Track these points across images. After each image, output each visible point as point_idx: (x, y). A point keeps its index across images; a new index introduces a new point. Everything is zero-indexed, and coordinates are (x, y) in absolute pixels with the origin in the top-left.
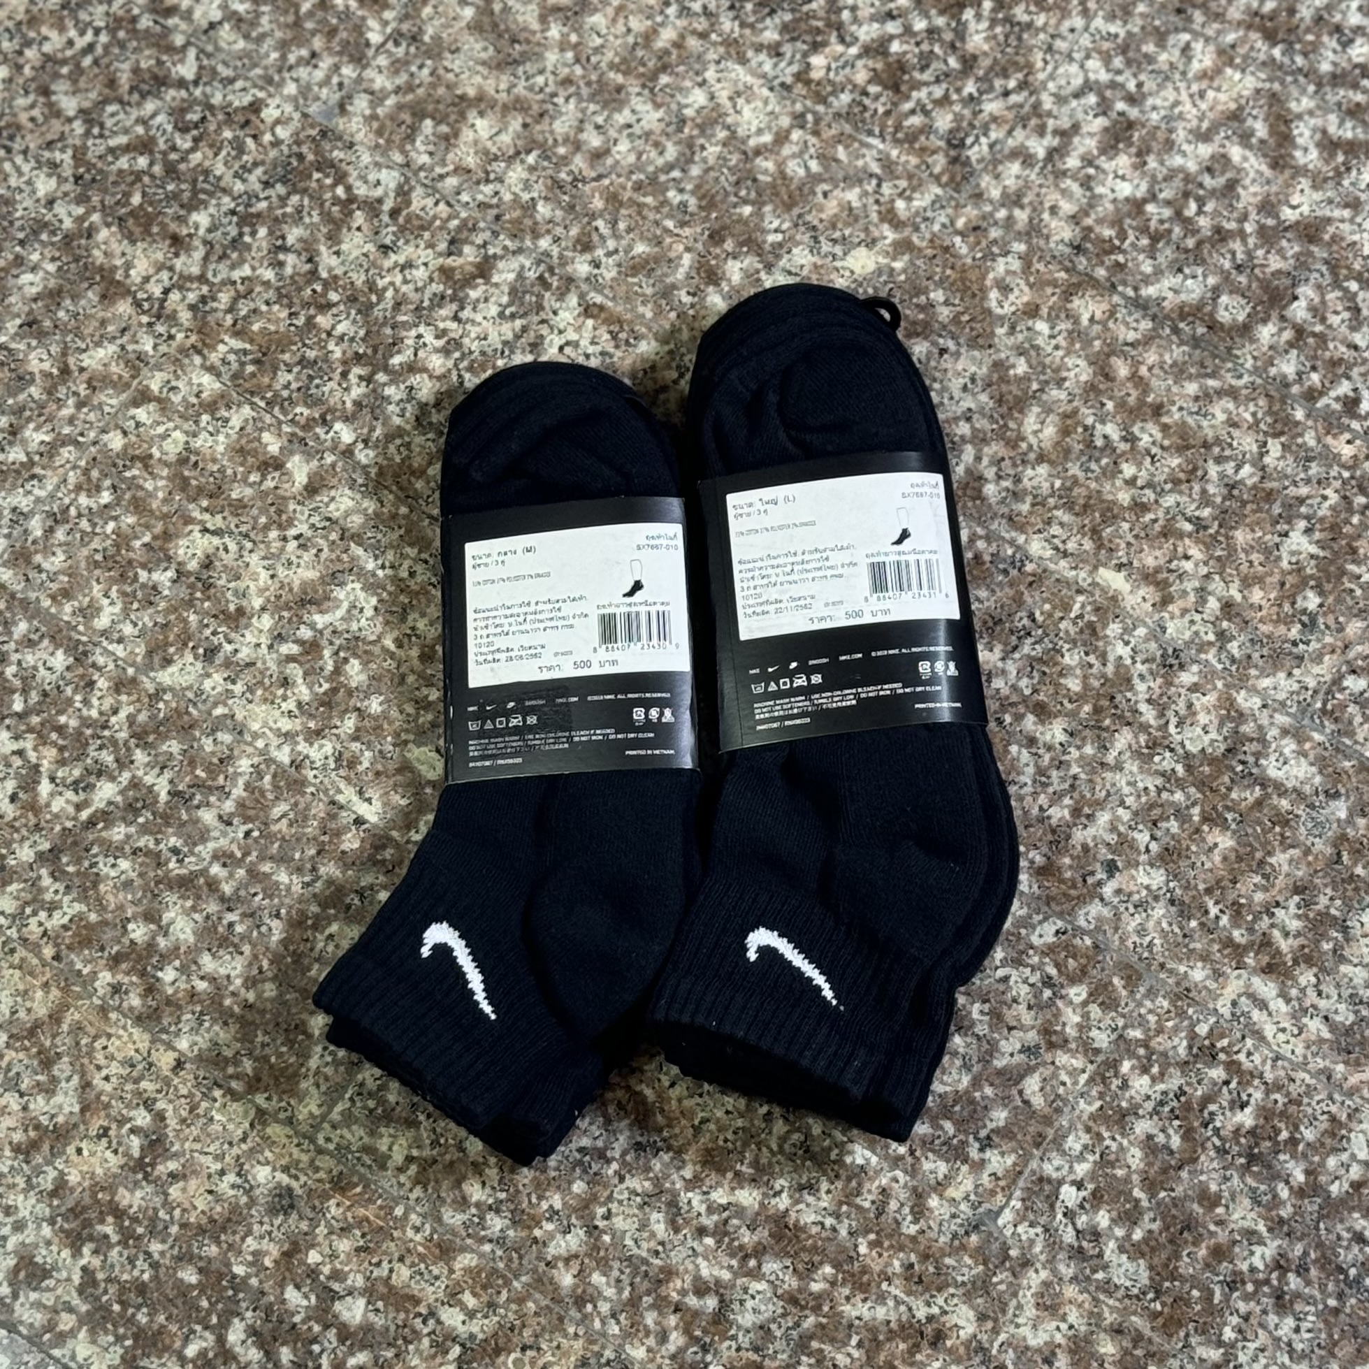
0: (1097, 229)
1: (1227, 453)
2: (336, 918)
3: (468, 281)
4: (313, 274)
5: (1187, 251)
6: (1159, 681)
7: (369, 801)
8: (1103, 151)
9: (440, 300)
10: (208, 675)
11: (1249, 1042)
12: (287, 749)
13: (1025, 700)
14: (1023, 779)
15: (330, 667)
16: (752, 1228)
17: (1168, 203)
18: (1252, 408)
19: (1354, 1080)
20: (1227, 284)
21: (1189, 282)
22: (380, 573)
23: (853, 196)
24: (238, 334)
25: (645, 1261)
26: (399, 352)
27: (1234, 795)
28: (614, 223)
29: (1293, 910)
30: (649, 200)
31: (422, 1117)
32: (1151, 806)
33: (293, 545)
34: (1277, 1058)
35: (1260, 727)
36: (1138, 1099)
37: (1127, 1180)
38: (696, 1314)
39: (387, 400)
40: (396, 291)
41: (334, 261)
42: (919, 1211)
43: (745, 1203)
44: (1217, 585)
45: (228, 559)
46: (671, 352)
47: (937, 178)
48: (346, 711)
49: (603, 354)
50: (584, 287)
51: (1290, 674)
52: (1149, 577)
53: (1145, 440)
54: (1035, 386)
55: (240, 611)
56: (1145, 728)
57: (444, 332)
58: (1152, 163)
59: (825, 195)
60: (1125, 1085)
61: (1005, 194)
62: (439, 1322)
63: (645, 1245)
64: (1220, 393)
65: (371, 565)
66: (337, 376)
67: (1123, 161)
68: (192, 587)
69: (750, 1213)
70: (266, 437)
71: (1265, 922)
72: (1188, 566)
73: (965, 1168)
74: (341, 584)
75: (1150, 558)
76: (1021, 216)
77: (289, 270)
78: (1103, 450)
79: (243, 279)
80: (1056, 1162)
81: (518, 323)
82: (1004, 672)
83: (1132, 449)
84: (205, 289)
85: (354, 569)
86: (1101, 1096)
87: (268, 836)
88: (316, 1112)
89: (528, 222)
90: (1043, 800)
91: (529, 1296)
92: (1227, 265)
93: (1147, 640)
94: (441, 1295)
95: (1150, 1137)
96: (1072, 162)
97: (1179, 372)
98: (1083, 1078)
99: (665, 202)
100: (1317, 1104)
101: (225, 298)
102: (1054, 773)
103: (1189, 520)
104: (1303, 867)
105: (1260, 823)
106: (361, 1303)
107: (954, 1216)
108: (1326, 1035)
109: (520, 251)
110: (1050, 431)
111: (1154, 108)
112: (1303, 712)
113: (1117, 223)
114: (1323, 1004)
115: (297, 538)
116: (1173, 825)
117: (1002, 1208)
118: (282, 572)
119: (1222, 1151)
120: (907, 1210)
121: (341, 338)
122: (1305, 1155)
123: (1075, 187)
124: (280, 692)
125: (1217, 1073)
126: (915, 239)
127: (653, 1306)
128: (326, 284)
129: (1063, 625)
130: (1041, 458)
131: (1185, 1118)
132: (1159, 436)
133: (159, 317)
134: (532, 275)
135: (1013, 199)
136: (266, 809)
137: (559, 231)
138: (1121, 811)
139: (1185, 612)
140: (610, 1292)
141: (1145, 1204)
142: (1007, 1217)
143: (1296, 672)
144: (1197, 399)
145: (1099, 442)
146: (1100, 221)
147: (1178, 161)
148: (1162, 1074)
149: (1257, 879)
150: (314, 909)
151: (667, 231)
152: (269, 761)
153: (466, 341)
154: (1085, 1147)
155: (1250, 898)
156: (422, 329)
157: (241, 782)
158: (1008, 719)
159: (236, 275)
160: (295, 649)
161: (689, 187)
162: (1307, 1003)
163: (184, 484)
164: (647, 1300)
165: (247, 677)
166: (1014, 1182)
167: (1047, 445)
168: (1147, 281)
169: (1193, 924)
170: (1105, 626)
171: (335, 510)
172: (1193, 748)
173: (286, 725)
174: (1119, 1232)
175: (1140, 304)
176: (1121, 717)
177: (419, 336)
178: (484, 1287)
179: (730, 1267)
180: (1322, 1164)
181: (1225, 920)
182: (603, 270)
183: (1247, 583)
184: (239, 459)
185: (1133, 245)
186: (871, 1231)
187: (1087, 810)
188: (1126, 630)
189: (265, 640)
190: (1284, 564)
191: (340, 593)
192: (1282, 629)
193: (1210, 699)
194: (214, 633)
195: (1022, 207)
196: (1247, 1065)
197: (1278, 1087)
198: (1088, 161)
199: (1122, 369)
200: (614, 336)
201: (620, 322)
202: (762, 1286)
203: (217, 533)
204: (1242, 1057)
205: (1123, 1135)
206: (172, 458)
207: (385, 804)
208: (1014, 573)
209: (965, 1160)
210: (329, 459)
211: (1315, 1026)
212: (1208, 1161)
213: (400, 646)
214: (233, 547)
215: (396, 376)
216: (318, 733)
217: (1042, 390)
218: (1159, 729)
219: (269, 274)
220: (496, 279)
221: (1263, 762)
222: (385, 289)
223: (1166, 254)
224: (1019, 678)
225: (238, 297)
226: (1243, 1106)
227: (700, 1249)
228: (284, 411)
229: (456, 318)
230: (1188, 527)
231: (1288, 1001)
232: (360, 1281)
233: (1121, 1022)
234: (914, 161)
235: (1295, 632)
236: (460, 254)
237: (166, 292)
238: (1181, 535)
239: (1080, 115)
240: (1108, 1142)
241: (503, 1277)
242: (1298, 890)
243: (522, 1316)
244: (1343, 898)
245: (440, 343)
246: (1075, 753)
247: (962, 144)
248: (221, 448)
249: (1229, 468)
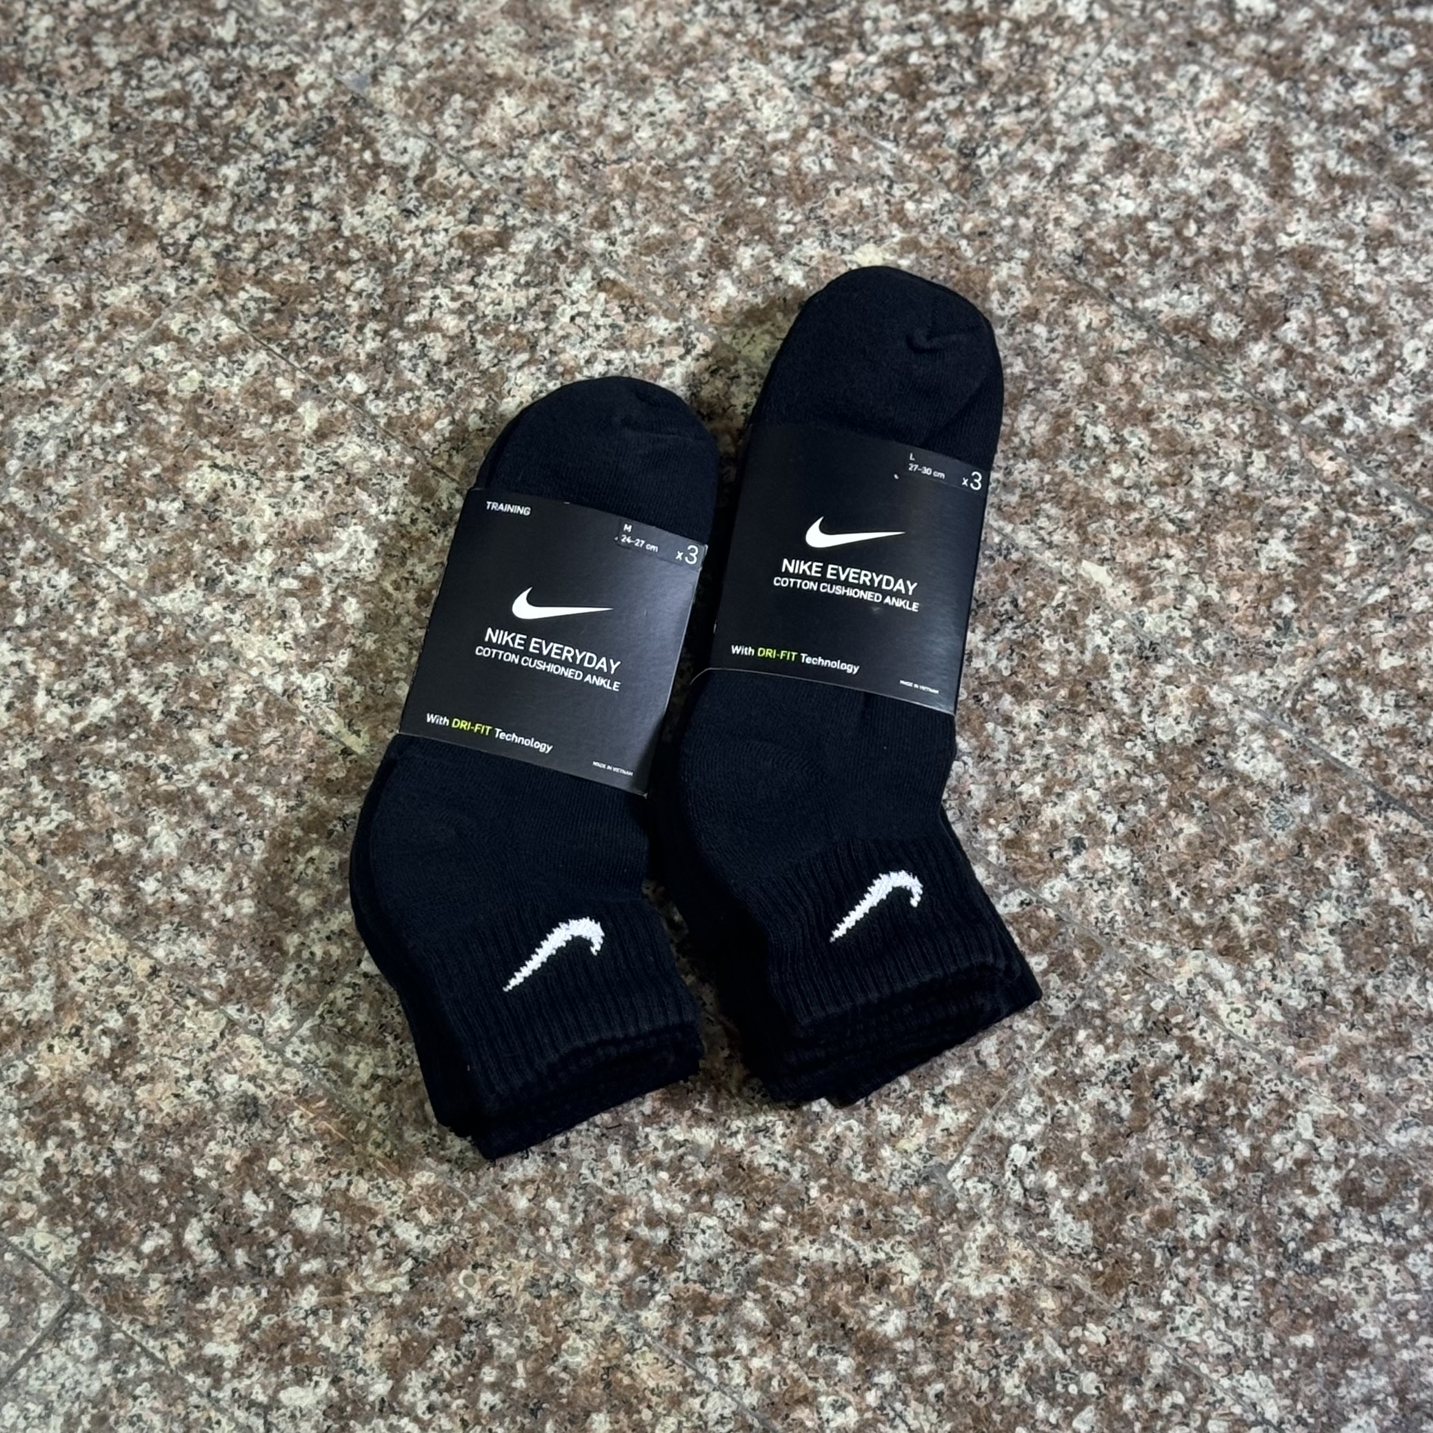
0: (1099, 242)
1: (1213, 460)
2: (317, 842)
3: (487, 249)
4: (337, 232)
5: (1184, 269)
6: (1135, 671)
7: (357, 733)
8: (1109, 170)
9: (458, 264)
10: (208, 603)
11: (1203, 1020)
12: (280, 678)
13: (1003, 681)
14: (997, 755)
15: (327, 603)
16: (706, 1165)
17: (1169, 222)
18: (1239, 420)
19: (1303, 1062)
20: (1221, 302)
21: (1185, 298)
22: (383, 518)
23: (864, 195)
24: (258, 283)
25: (600, 1191)
26: (415, 311)
27: (1201, 784)
28: (631, 205)
29: (1252, 896)
30: (667, 185)
31: (389, 1039)
32: (1122, 789)
33: (299, 485)
34: (1230, 1036)
35: (1231, 722)
36: (1091, 1067)
37: (1077, 1144)
38: (647, 1244)
39: (401, 355)
40: (416, 253)
41: (357, 221)
42: (871, 1161)
43: (701, 1141)
44: (1196, 584)
45: (236, 495)
46: (679, 329)
47: (947, 184)
48: (341, 646)
49: (614, 326)
50: (599, 262)
51: (1262, 674)
52: (1130, 572)
53: (1134, 443)
54: (1030, 385)
55: (244, 545)
56: (1118, 715)
57: (460, 295)
58: (1156, 184)
59: (838, 192)
60: (1079, 1053)
61: (1011, 203)
62: (393, 1235)
63: (600, 1175)
64: (1209, 404)
65: (374, 510)
66: (353, 329)
67: (1128, 181)
68: (198, 518)
69: (705, 1152)
70: (280, 382)
71: (1225, 907)
72: (1169, 565)
73: (919, 1122)
74: (344, 526)
75: (1133, 555)
76: (1027, 225)
77: (312, 227)
78: (1092, 449)
79: (268, 232)
80: (1009, 1122)
81: (533, 292)
82: (984, 653)
83: (1122, 451)
84: (230, 239)
85: (357, 512)
86: (1056, 1062)
87: (256, 760)
88: (287, 1026)
89: (548, 197)
90: (1015, 776)
91: (483, 1216)
92: (1223, 284)
93: (1125, 632)
94: (397, 1209)
95: (1101, 1104)
96: (1079, 178)
97: (1171, 381)
98: (1039, 1044)
99: (683, 188)
100: (1266, 1083)
101: (248, 248)
102: (1028, 752)
103: (1172, 521)
104: (1265, 856)
105: (1225, 812)
106: (318, 1212)
107: (905, 1167)
108: (1279, 1018)
109: (538, 224)
110: (1042, 429)
111: (1161, 133)
112: (1273, 710)
113: (1119, 237)
114: (1277, 988)
115: (304, 479)
116: (1141, 809)
117: (952, 1163)
118: (286, 510)
119: (1171, 1122)
120: (859, 1158)
121: (359, 294)
122: (1251, 1131)
123: (1080, 202)
124: (278, 624)
125: (1170, 1048)
126: (922, 239)
127: (604, 1234)
128: (348, 242)
129: (1044, 612)
130: (1032, 454)
131: (1136, 1089)
132: (1148, 440)
133: (183, 262)
134: (549, 247)
135: (1019, 209)
136: (256, 734)
137: (578, 208)
138: (1090, 792)
139: (1163, 607)
140: (563, 1218)
141: (1093, 1167)
142: (956, 1171)
143: (1268, 671)
144: (1186, 408)
145: (1090, 442)
146: (1101, 235)
147: (1181, 184)
148: (1116, 1045)
149: (1220, 865)
150: (297, 832)
151: (682, 215)
152: (263, 689)
153: (481, 305)
154: (1038, 1110)
155: (1212, 883)
156: (438, 290)
157: (233, 706)
158: (986, 697)
159: (261, 227)
160: (295, 584)
161: (707, 175)
162: (1262, 986)
163: (197, 421)
164: (600, 1228)
165: (246, 607)
166: (966, 1138)
167: (1039, 442)
168: (1144, 293)
169: (1155, 904)
170: (1085, 616)
171: (342, 456)
172: (1164, 737)
173: (281, 655)
174: (1066, 1193)
175: (1136, 316)
176: (1096, 703)
177: (435, 297)
178: (440, 1205)
179: (683, 1201)
180: (1268, 1140)
181: (1185, 902)
182: (617, 248)
183: (1225, 584)
184: (251, 401)
185: (1133, 260)
186: (821, 1176)
187: (1057, 789)
188: (1105, 621)
189: (266, 574)
190: (1263, 569)
191: (342, 535)
192: (1257, 631)
193: (1184, 692)
194: (217, 564)
195: (1028, 217)
196: (1199, 1041)
197: (1229, 1065)
198: (1094, 178)
199: (1115, 375)
200: (625, 311)
201: (632, 297)
202: (712, 1222)
203: (226, 469)
204: (1195, 1034)
205: (1075, 1100)
206: (187, 395)
207: (373, 738)
208: (1000, 559)
209: (919, 1115)
210: (340, 406)
211: (1268, 1008)
212: (1157, 1131)
213: (397, 589)
214: (240, 483)
215: (411, 333)
216: (312, 666)
217: (1036, 390)
218: (1132, 716)
219: (293, 229)
220: (513, 248)
221: (1231, 754)
222: (405, 251)
223: (1164, 270)
224: (999, 659)
225: (262, 248)
226: (1193, 1080)
227: (654, 1182)
228: (299, 358)
229: (472, 282)
230: (1171, 528)
231: (1243, 983)
232: (318, 1191)
233: (1079, 993)
234: (925, 166)
235: (1269, 634)
236: (480, 222)
237: (192, 238)
238: (1164, 535)
239: (1089, 135)
240: (1060, 1106)
241: (459, 1196)
242: (1259, 878)
243: (475, 1235)
244: (1302, 889)
245: (455, 305)
246: (1049, 734)
247: (973, 154)
248: (235, 390)
249: (1214, 475)
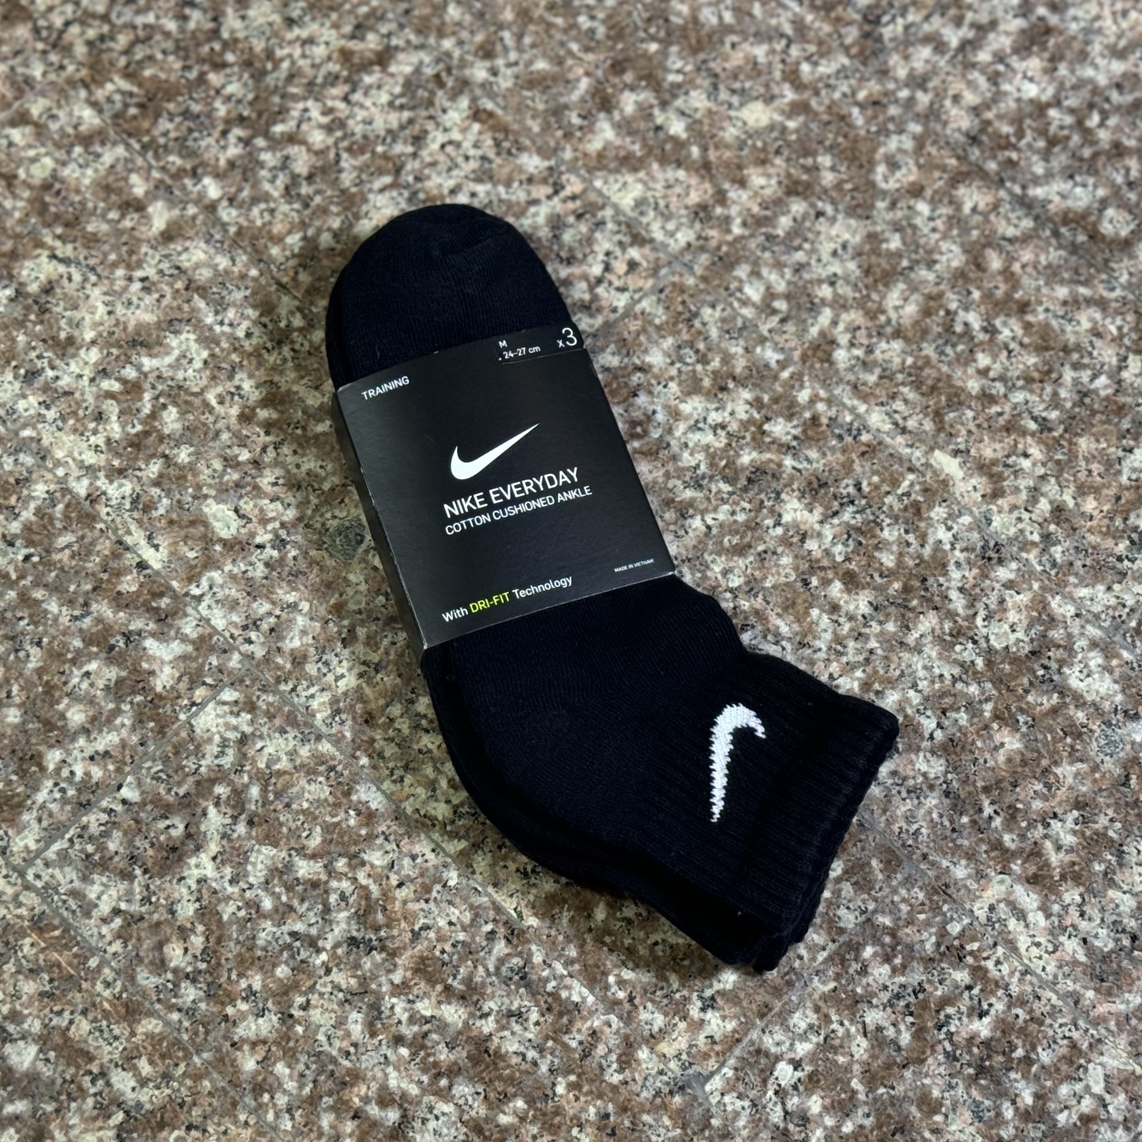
0: (997, 124)
1: (1086, 361)
2: (95, 656)
3: (365, 66)
4: (215, 33)
5: (1081, 160)
6: (975, 571)
7: (156, 547)
8: (1016, 51)
9: (333, 79)
10: (24, 396)
11: (1000, 950)
12: (85, 482)
13: (835, 566)
14: (818, 644)
15: (147, 410)
16: (451, 1046)
17: (1072, 111)
18: (1119, 322)
19: (1102, 1009)
20: (1116, 197)
21: (1078, 190)
22: (218, 329)
23: (760, 52)
24: (129, 74)
25: (333, 1060)
26: (283, 121)
27: (1030, 698)
28: (519, 37)
29: (1070, 824)
30: (559, 21)
31: (138, 872)
32: (944, 694)
33: (136, 286)
34: (1026, 972)
35: (1070, 636)
36: (874, 987)
37: (847, 1069)
38: (375, 1124)
39: (261, 165)
40: (293, 63)
41: (238, 24)
42: (626, 1061)
43: (449, 1020)
44: (1051, 487)
45: (70, 288)
46: (550, 169)
47: (846, 49)
48: (153, 456)
49: (483, 158)
50: (478, 92)
51: (1109, 588)
52: (983, 468)
53: (1006, 334)
54: (905, 263)
55: (71, 340)
56: (952, 615)
57: (331, 111)
58: (1063, 70)
59: (733, 46)
60: (864, 971)
61: (911, 76)
62: (108, 1084)
63: (337, 1043)
64: (1089, 302)
65: (209, 320)
66: (216, 134)
67: (1034, 64)
68: (27, 308)
69: (452, 1030)
70: (134, 178)
71: (1040, 830)
72: (1026, 464)
73: (682, 1025)
74: (176, 332)
75: (990, 450)
76: (923, 99)
77: (192, 25)
78: (961, 336)
79: (146, 26)
80: (778, 1037)
81: (406, 115)
82: (819, 535)
83: (991, 340)
84: (106, 28)
85: (192, 320)
86: (837, 977)
87: (49, 564)
88: (33, 846)
89: (436, 21)
90: (834, 668)
91: (207, 1074)
92: (1119, 179)
93: (970, 529)
94: (116, 1056)
95: (879, 1029)
96: (984, 56)
97: (1052, 274)
98: (822, 956)
99: (574, 26)
100: (1059, 1026)
101: (123, 40)
102: (851, 644)
103: (1035, 419)
104: (1088, 783)
105: (1051, 730)
106: (33, 1049)
107: (661, 1073)
108: (1082, 958)
109: (422, 47)
110: (911, 310)
111: (1075, 19)
112: (1117, 629)
113: (1017, 121)
114: (1083, 925)
115: (143, 280)
116: (963, 717)
117: (712, 1074)
118: (120, 310)
119: (951, 1057)
120: (613, 1057)
121: (229, 98)
122: (1037, 1078)
123: (982, 81)
124: (92, 425)
125: (961, 976)
126: (814, 103)
127: (332, 1108)
128: (226, 45)
129: (888, 500)
130: (898, 334)
131: (920, 1016)
132: (1020, 332)
133: (54, 46)
134: (429, 71)
135: (919, 82)
136: (51, 536)
137: (464, 35)
138: (911, 693)
139: (1014, 508)
140: (291, 1085)
141: (861, 1097)
142: (716, 1083)
143: (1116, 587)
144: (1065, 303)
145: (959, 328)
146: (999, 117)
147: (1089, 72)
148: (904, 967)
149: (1039, 787)
150: (77, 643)
151: (570, 53)
152: (66, 491)
153: (351, 123)
154: (811, 1027)
155: (1028, 805)
156: (310, 103)
157: (32, 505)
158: (814, 582)
159: (140, 20)
160: (116, 386)
161: (601, 15)
162: (1068, 922)
163: (42, 209)
164: (327, 1101)
165: (63, 405)
166: (731, 1049)
167: (906, 322)
168: (1036, 181)
169: (965, 820)
170: (930, 508)
171: (186, 261)
172: (996, 644)
173: (90, 458)
174: (829, 1121)
175: (1025, 203)
176: (929, 600)
177: (306, 110)
178: (163, 1057)
179: (420, 1083)
180: (1054, 1090)
181: (997, 822)
182: (500, 80)
183: (1082, 490)
184: (102, 195)
185: (1029, 146)
186: (572, 1072)
187: (877, 686)
188: (950, 516)
189: (88, 373)
190: (1124, 479)
191: (173, 341)
192: (1109, 543)
193: (1024, 598)
194: (39, 357)
195: (925, 90)
196: (994, 973)
197: (1022, 1002)
198: (1000, 57)
199: (995, 262)
200: (498, 144)
201: (506, 130)
202: (448, 1108)
203: (66, 261)
204: (990, 964)
205: (852, 1021)
206: (37, 182)
207: (172, 554)
208: (849, 439)
209: (684, 1018)
210: (192, 210)
211: (1071, 946)
212: (935, 1064)
213: (221, 403)
214: (77, 277)
215: (275, 144)
216: (121, 472)
217: (911, 268)
218: (966, 619)
219: (171, 26)
220: (393, 69)
221: (1066, 670)
222: (282, 60)
223: (1060, 159)
224: (834, 544)
225: (137, 41)
226: (982, 1015)
227: (392, 1058)
228: (157, 157)
229: (346, 99)
230: (1033, 426)
231: (1048, 916)
232: (36, 1026)
233: (871, 906)
234: (827, 28)
235: (1122, 547)
236: (363, 39)
237: (67, 24)
238: (1024, 433)
239: (1000, 14)
240: (835, 1026)
241: (185, 1049)
242: (1079, 805)
243: (195, 1093)
244: (1124, 822)
245: (325, 120)
246: (876, 628)
247: (877, 22)
248: (87, 181)
249: (1085, 376)
